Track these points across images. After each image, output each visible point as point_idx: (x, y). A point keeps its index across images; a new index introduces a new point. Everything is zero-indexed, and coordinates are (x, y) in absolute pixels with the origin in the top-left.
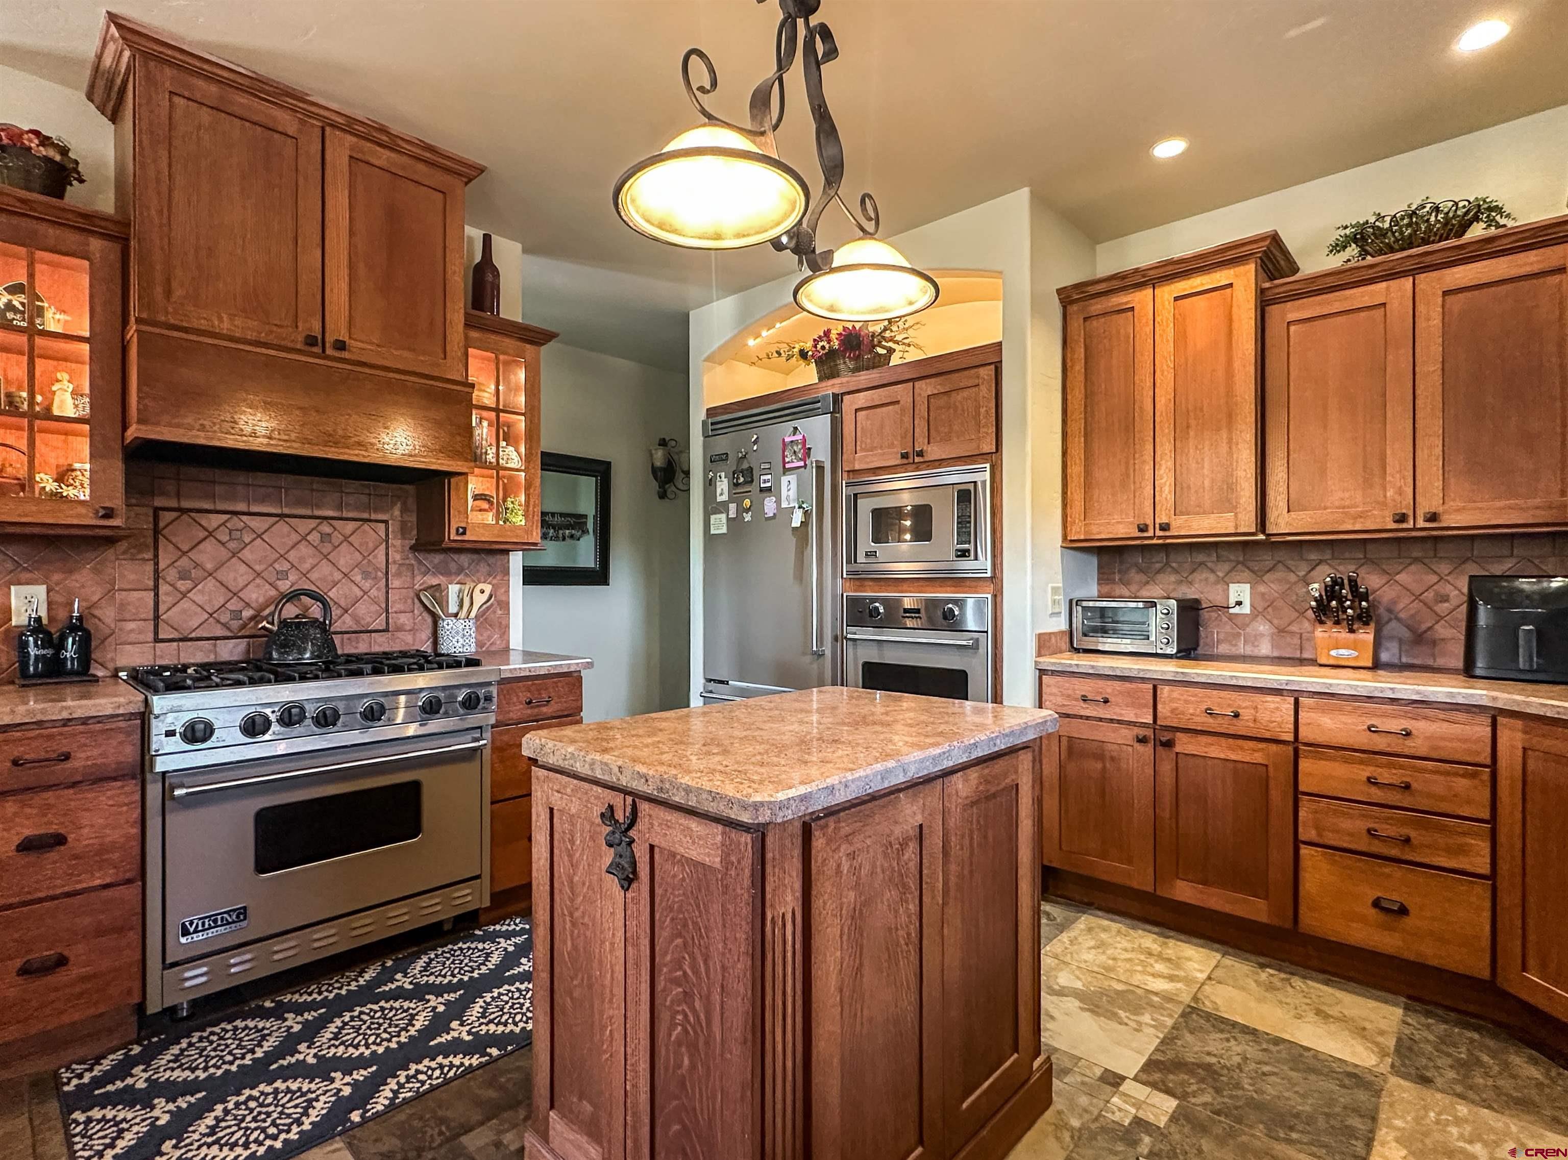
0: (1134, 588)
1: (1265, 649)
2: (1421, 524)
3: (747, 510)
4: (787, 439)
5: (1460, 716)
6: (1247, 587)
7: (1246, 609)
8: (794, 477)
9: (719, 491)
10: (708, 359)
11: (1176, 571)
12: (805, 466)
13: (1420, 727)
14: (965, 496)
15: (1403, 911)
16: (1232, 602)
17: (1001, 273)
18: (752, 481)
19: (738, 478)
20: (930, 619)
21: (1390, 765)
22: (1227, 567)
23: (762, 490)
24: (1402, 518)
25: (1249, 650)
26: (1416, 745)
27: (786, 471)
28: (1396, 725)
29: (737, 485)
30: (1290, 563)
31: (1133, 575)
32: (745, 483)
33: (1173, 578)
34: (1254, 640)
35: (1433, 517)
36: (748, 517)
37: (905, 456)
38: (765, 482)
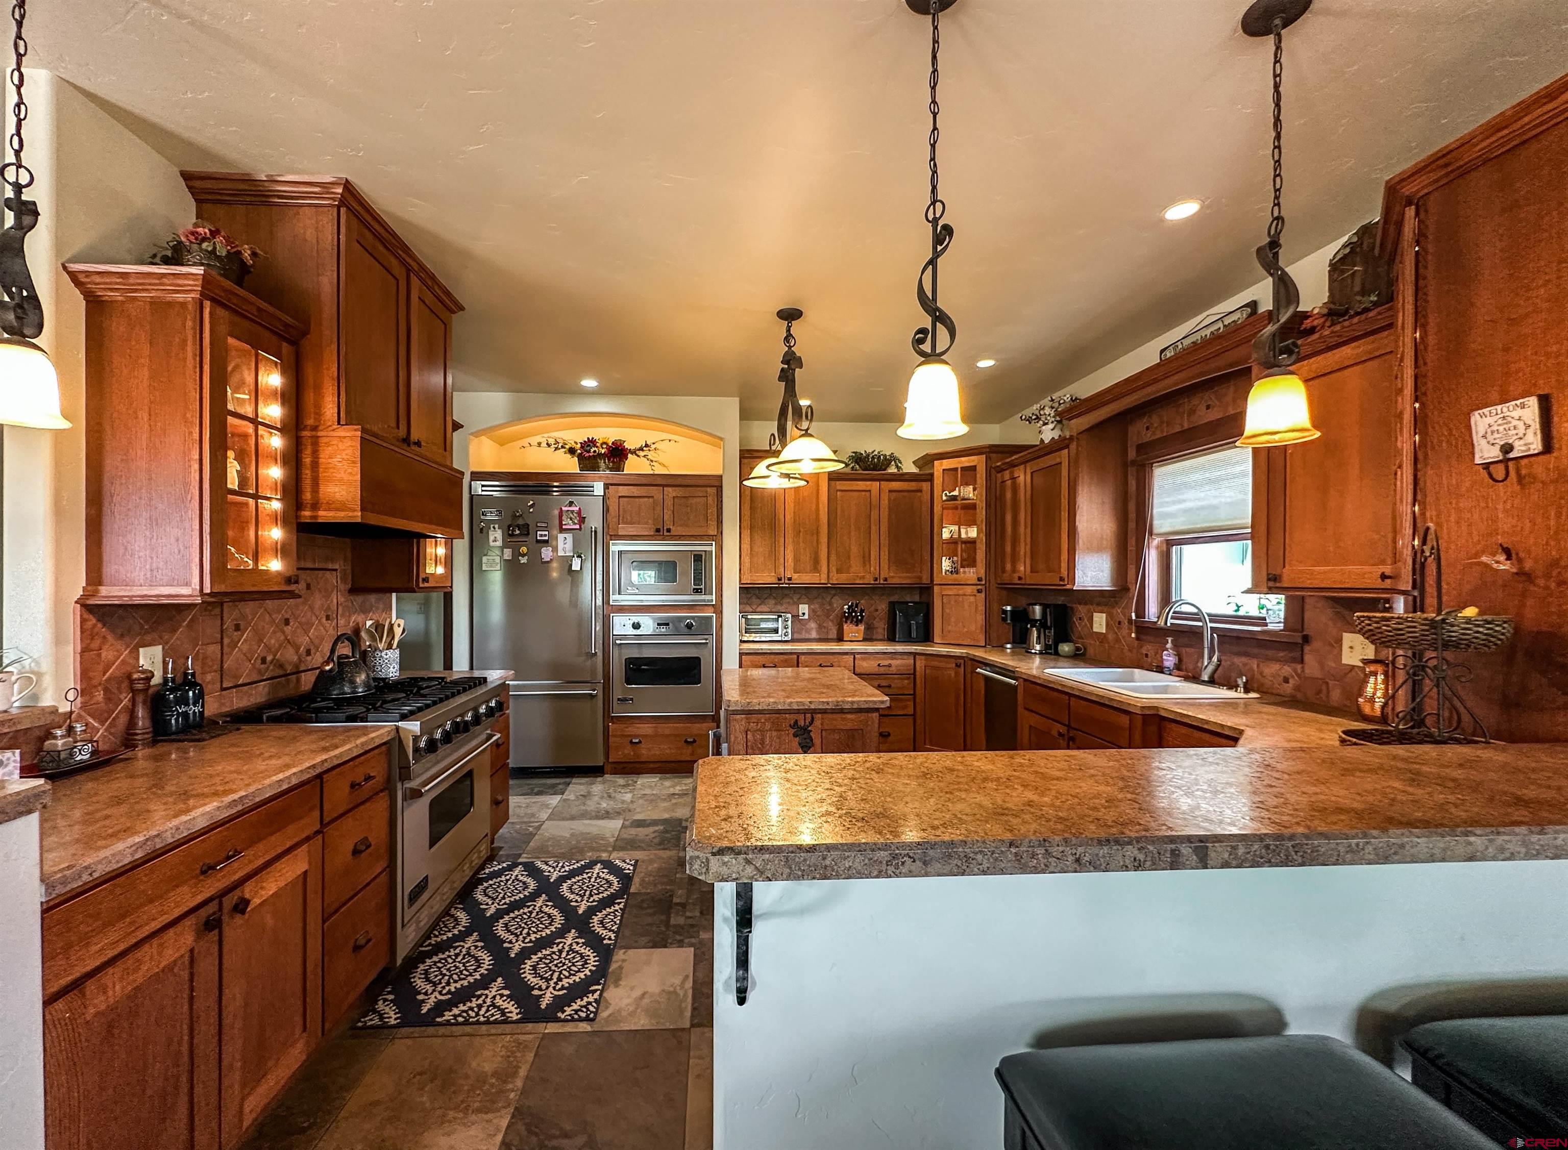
0: (754, 607)
1: (814, 635)
2: (882, 582)
3: (523, 555)
4: (564, 509)
5: (905, 657)
6: (807, 606)
7: (806, 617)
8: (571, 535)
9: (491, 538)
10: (472, 434)
11: (775, 598)
12: (580, 529)
13: (894, 663)
14: (698, 558)
15: (889, 735)
16: (800, 614)
17: (721, 439)
18: (528, 534)
19: (513, 531)
20: (676, 628)
21: (885, 679)
22: (798, 596)
23: (538, 541)
24: (876, 579)
25: (807, 636)
26: (893, 670)
27: (562, 530)
28: (886, 663)
29: (512, 535)
30: (824, 594)
31: (754, 599)
32: (520, 535)
33: (773, 602)
34: (808, 631)
35: (886, 580)
36: (524, 560)
37: (658, 530)
38: (541, 536)
